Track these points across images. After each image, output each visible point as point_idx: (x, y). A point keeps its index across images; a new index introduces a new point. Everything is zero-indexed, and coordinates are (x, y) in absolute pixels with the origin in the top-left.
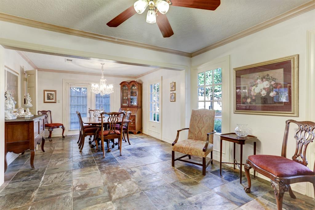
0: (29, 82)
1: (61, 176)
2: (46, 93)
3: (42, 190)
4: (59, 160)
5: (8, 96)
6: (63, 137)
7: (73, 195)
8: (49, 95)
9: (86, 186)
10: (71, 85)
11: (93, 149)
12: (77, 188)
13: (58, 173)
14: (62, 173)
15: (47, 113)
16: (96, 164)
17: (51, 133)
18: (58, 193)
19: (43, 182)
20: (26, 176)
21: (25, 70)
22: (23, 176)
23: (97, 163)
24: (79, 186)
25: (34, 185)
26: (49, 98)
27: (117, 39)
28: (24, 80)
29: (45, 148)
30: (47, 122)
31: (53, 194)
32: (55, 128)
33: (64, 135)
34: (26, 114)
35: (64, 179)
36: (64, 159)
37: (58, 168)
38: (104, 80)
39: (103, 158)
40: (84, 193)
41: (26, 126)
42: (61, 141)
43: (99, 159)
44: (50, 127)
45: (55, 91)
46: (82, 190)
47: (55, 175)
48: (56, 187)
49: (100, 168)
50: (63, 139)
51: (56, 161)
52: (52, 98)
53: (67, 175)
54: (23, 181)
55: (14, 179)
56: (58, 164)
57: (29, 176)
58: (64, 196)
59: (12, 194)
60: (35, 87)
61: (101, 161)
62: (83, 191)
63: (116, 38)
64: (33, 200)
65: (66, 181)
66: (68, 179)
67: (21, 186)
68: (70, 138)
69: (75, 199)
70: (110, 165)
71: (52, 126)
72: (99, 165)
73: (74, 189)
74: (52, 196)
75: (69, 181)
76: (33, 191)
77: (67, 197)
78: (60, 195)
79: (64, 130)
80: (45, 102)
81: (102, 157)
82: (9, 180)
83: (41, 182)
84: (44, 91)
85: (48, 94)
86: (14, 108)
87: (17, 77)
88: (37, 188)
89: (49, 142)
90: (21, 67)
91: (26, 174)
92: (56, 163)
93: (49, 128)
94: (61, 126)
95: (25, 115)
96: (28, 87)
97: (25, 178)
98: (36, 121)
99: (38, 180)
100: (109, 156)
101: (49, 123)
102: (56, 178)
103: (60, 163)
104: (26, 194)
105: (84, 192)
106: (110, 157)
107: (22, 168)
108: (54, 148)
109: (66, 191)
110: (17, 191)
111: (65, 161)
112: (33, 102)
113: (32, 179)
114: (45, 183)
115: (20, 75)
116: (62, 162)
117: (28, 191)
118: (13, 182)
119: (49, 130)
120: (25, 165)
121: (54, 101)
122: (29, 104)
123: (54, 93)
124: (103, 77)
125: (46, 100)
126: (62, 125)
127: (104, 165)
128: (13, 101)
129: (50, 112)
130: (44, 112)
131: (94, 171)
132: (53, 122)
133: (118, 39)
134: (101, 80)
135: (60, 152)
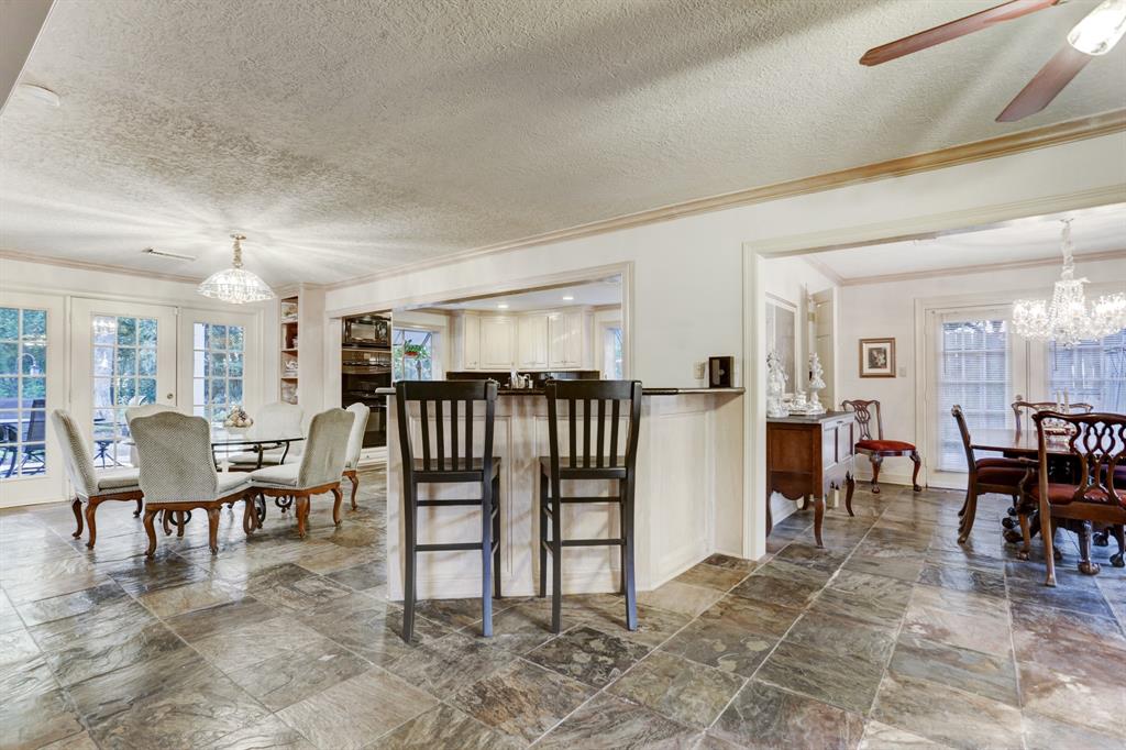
0: (819, 323)
1: (881, 585)
2: (866, 347)
3: (829, 596)
4: (886, 546)
5: (773, 362)
6: (916, 488)
7: (900, 637)
8: (875, 353)
9: (945, 633)
10: (942, 315)
11: (1013, 546)
12: (916, 629)
13: (875, 575)
14: (885, 579)
15: (869, 408)
16: (1007, 594)
17: (877, 467)
18: (862, 618)
19: (835, 580)
20: (804, 556)
21: (811, 292)
22: (797, 555)
23: (1011, 591)
24: (924, 626)
25: (815, 580)
26: (873, 364)
27: (1096, 118)
28: (808, 319)
29: (855, 508)
30: (868, 436)
31: (852, 615)
32: (888, 454)
33: (920, 482)
34: (809, 407)
35: (885, 595)
36: (899, 549)
37: (876, 565)
38: (1077, 283)
39: (1047, 585)
40: (931, 648)
41: (805, 435)
42: (908, 499)
43: (1025, 583)
44: (876, 449)
45: (891, 341)
46: (929, 639)
47: (867, 578)
48: (861, 604)
49: (1017, 608)
50: (915, 495)
51: (877, 546)
52: (882, 361)
53: (898, 590)
54: (797, 564)
55: (783, 554)
56: (881, 554)
57: (809, 558)
58: (875, 629)
59: (775, 579)
60: (830, 335)
61: (1034, 592)
62: (930, 642)
63: (1093, 115)
64: (809, 606)
65: (889, 600)
66: (898, 598)
67: (792, 571)
68: (940, 495)
69: (900, 647)
70: (1070, 618)
71: (882, 447)
72: (1018, 599)
73: (908, 626)
74: (847, 617)
75: (900, 604)
76: (812, 590)
77: (884, 635)
78: (866, 622)
79: (917, 465)
80: (862, 376)
81: (1044, 582)
82: (774, 552)
83: (830, 580)
84: (862, 341)
85: (871, 351)
86: (783, 391)
87: (793, 313)
88: (821, 588)
89: (871, 493)
90: (801, 287)
91: (806, 553)
92: (876, 551)
93: (873, 454)
94: (909, 453)
95: (806, 409)
96: (818, 337)
97: (801, 559)
98: (828, 426)
99: (826, 573)
100: (1076, 588)
101: (875, 437)
102: (867, 584)
103: (887, 556)
104: (799, 590)
105: (932, 645)
106: (1079, 593)
107: (799, 539)
108: (881, 513)
109: (883, 621)
110: (783, 577)
111: (901, 553)
112: (828, 377)
113: (817, 567)
114: (839, 585)
115: (799, 308)
116: (893, 554)
117: (803, 586)
118: (780, 560)
119: (870, 460)
120: (805, 533)
121: (887, 371)
122: (818, 382)
123: (887, 346)
124: (1068, 271)
125: (867, 370)
126: (913, 449)
127: (1036, 608)
128: (780, 374)
129: (877, 404)
130: (860, 406)
131: (989, 610)
132: (887, 437)
133: (1103, 118)
134: (1058, 284)
135: (895, 529)
